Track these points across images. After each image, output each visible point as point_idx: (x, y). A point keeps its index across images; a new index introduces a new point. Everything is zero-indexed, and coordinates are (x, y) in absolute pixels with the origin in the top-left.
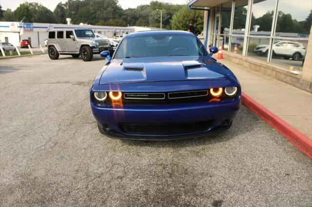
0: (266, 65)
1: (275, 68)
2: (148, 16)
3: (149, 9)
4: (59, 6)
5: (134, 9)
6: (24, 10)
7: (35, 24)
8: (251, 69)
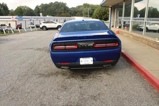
0: (142, 37)
1: (147, 39)
2: (82, 11)
3: (82, 8)
4: (37, 7)
5: (75, 8)
6: (19, 10)
7: (24, 17)
8: (134, 39)
